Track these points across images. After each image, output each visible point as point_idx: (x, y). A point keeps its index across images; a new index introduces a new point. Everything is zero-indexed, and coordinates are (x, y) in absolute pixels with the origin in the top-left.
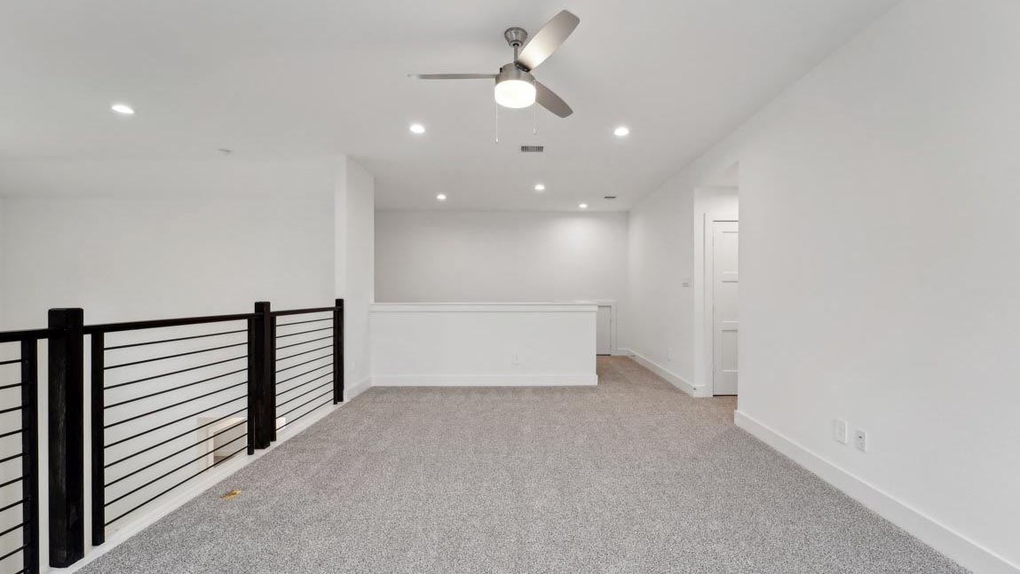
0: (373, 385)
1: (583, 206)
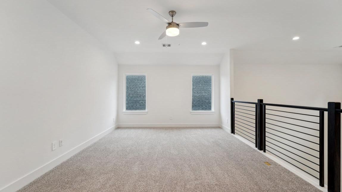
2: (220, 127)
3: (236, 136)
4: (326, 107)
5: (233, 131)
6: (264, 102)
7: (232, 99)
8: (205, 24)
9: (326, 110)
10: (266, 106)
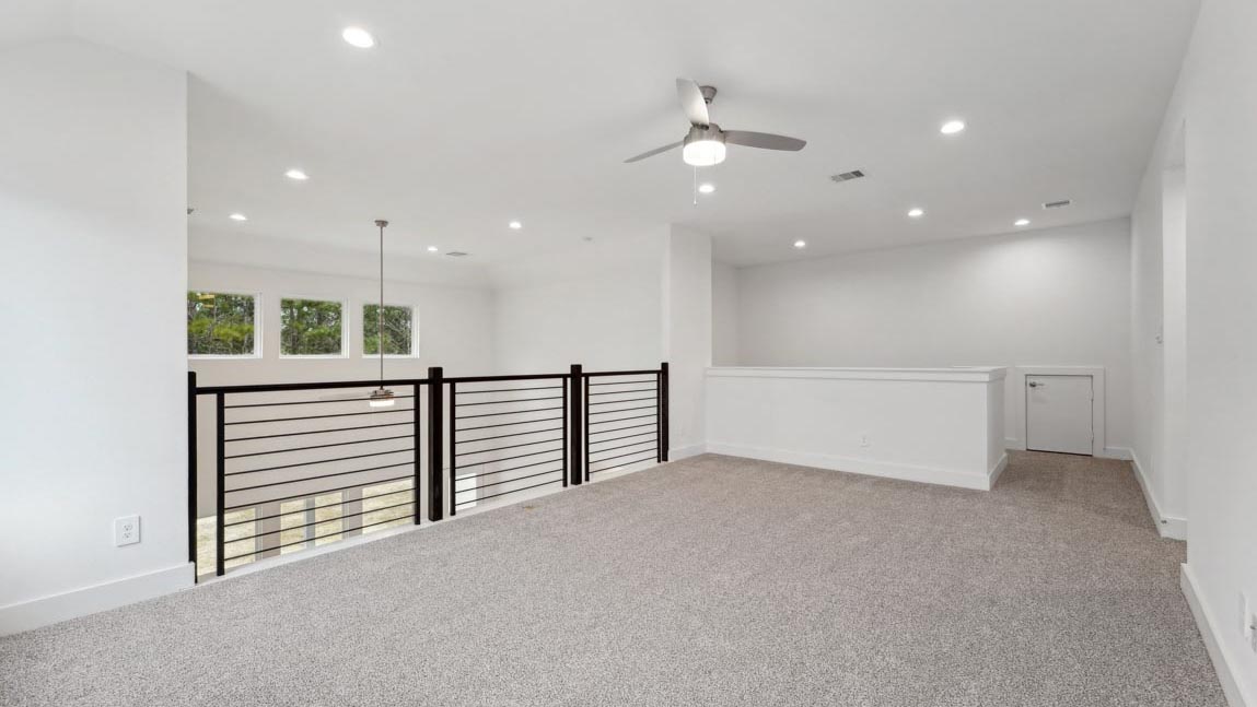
0: (708, 451)
1: (1022, 222)
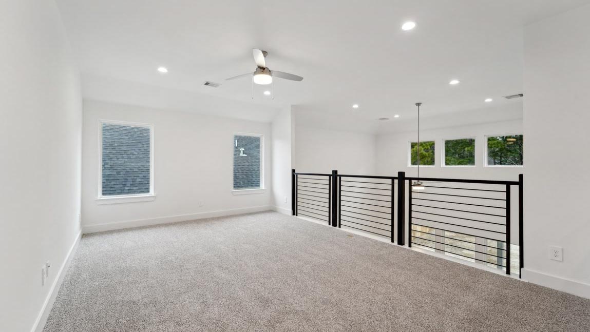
2: (272, 210)
3: (299, 217)
4: (397, 176)
5: (295, 212)
6: (338, 174)
7: (294, 171)
8: (300, 79)
9: (396, 178)
10: (342, 177)
